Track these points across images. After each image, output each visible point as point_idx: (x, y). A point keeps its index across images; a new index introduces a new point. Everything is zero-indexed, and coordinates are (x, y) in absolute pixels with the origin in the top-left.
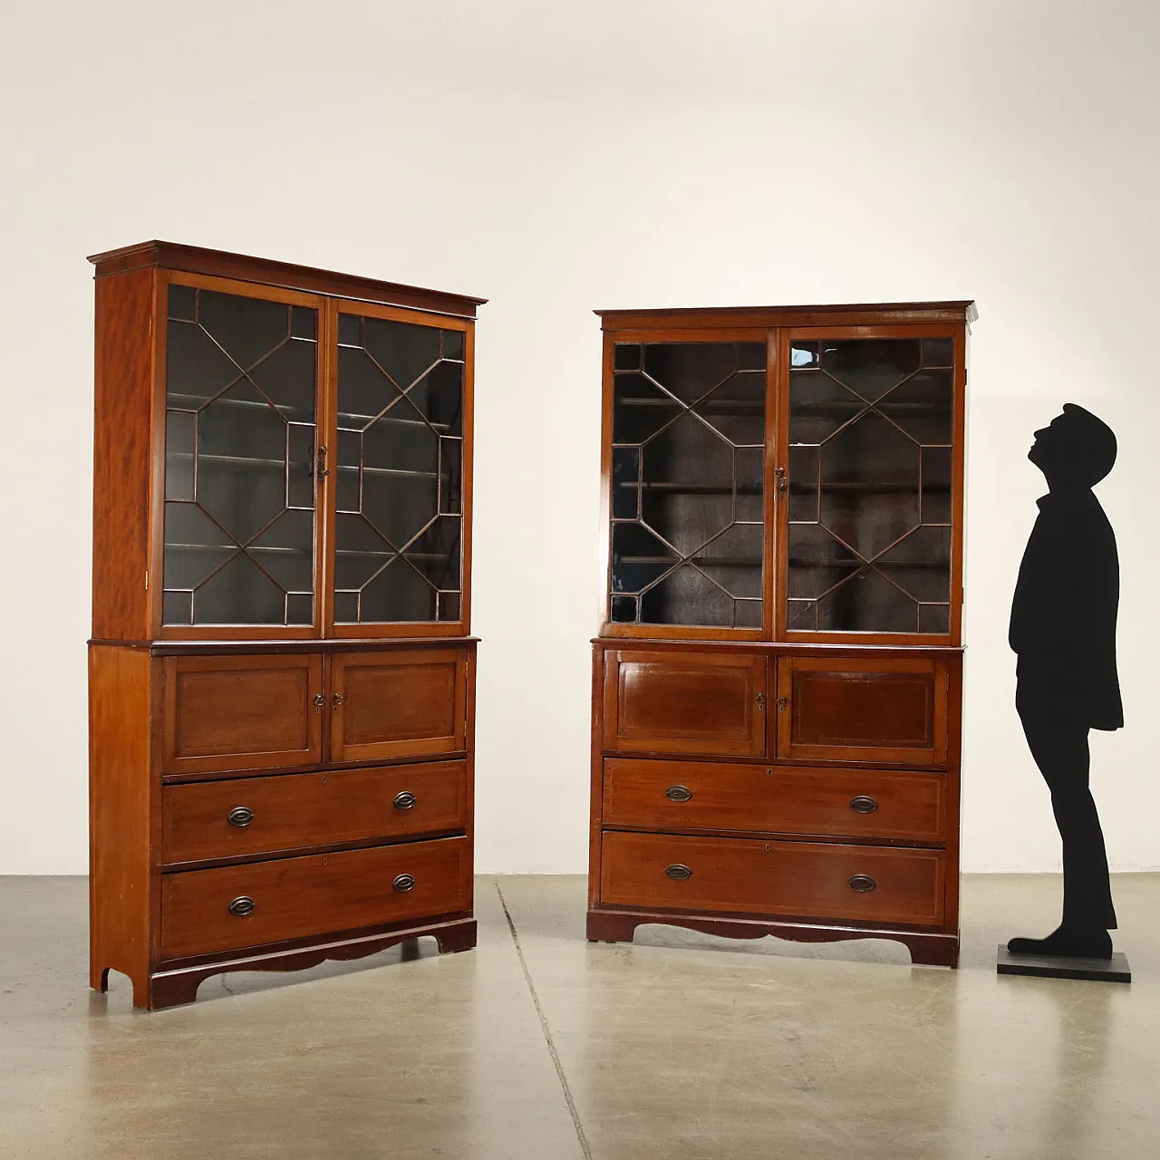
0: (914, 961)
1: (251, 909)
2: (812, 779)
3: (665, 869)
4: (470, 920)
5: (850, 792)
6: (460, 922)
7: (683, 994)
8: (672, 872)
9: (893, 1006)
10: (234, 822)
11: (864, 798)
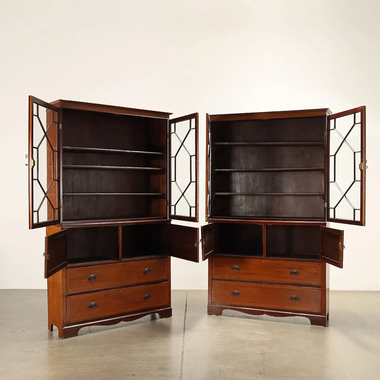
0: (312, 324)
1: (95, 306)
2: (278, 264)
3: (231, 292)
4: (170, 308)
5: (290, 268)
6: (166, 309)
7: (232, 335)
8: (234, 293)
9: (300, 341)
10: (90, 279)
11: (295, 271)
